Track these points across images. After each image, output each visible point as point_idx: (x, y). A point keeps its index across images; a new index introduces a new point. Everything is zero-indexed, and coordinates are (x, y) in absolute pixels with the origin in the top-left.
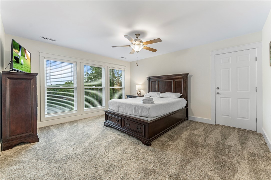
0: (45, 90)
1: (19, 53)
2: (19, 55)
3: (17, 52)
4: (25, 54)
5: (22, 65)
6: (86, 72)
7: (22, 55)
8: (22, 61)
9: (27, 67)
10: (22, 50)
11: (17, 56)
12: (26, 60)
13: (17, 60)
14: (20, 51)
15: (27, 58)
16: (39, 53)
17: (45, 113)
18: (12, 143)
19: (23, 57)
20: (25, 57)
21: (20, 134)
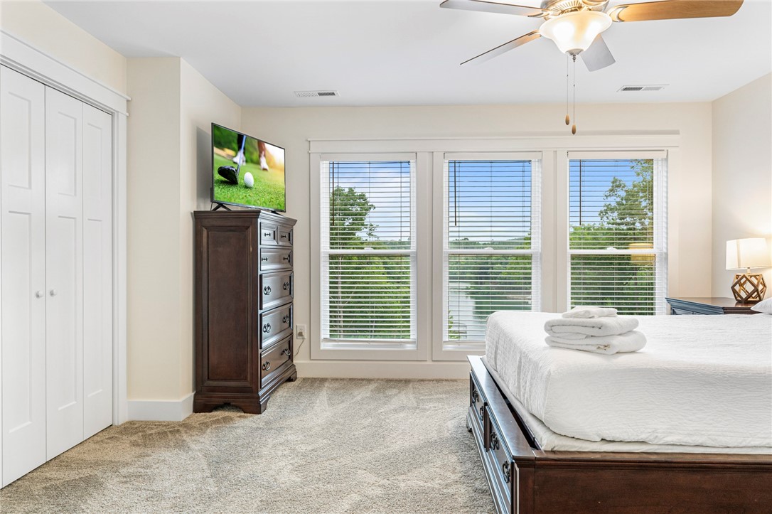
0: (322, 260)
1: (235, 156)
2: (238, 162)
3: (228, 155)
4: (260, 156)
5: (247, 187)
6: (612, 179)
7: (246, 161)
8: (247, 176)
9: (270, 193)
10: (247, 146)
11: (228, 165)
12: (265, 172)
13: (230, 177)
14: (242, 151)
15: (266, 167)
16: (308, 143)
17: (322, 336)
18: (211, 397)
19: (251, 165)
20: (258, 163)
21: (225, 380)
